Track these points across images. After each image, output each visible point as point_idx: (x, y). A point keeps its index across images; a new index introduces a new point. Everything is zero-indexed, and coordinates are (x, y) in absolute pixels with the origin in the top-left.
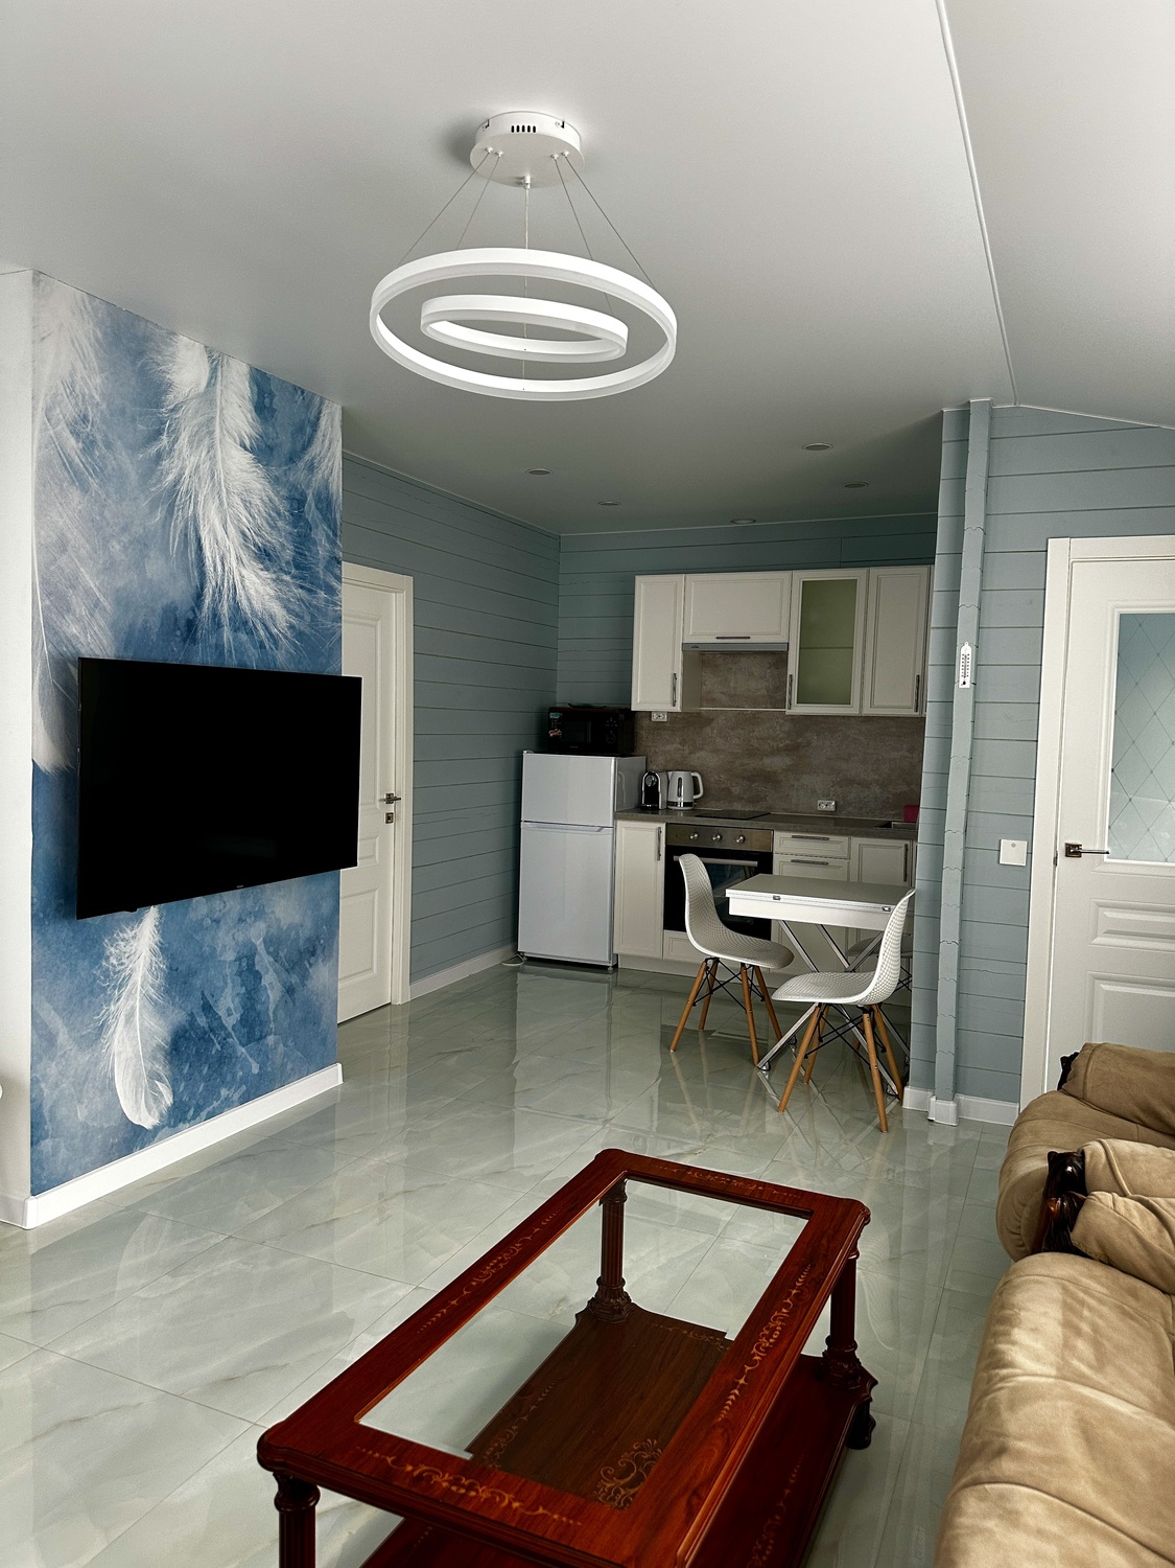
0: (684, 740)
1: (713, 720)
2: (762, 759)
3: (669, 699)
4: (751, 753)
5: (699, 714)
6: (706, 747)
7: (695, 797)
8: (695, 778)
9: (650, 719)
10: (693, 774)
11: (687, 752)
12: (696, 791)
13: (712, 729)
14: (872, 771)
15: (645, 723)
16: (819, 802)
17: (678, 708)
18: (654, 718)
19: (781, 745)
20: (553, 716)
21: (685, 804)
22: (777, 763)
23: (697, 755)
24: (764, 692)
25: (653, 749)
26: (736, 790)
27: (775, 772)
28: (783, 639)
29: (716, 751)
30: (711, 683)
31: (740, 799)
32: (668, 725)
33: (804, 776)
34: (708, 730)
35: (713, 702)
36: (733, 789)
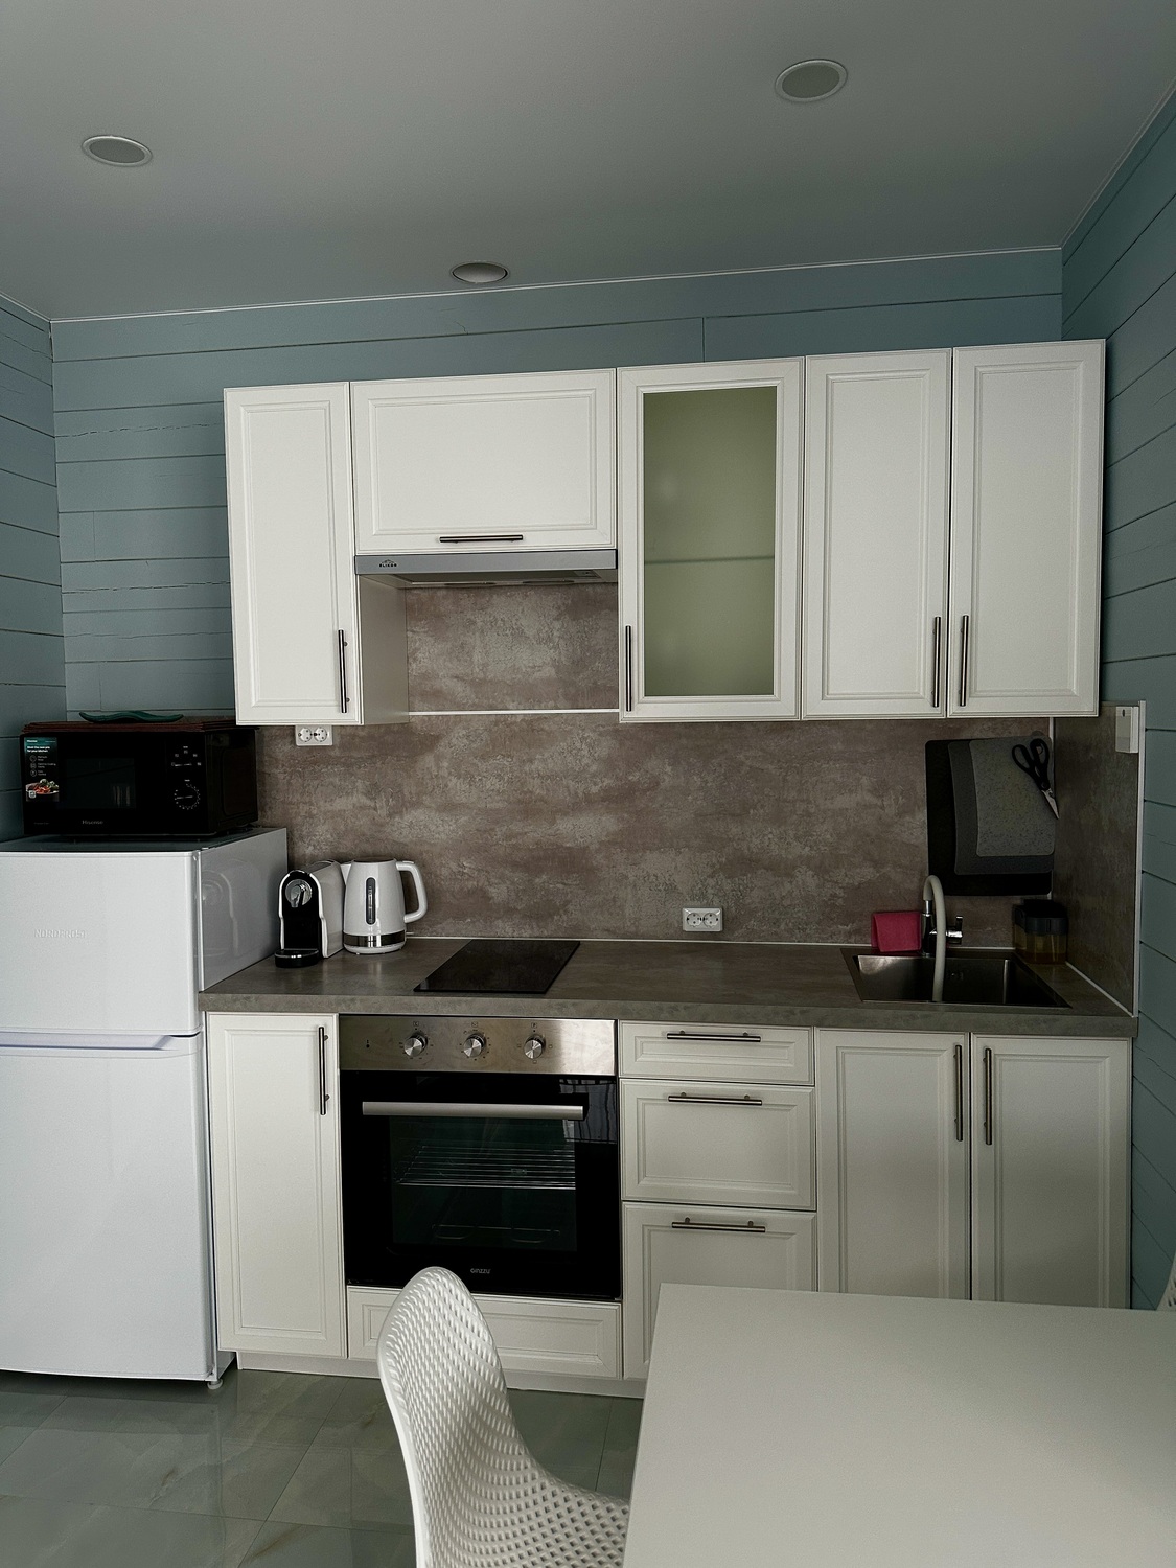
0: (375, 785)
1: (437, 738)
2: (553, 822)
3: (331, 694)
4: (528, 808)
5: (406, 728)
6: (427, 799)
7: (409, 918)
8: (405, 877)
9: (293, 742)
10: (401, 866)
11: (383, 812)
12: (410, 904)
13: (438, 759)
14: (797, 838)
15: (281, 750)
16: (687, 911)
17: (354, 717)
18: (303, 739)
19: (594, 789)
20: (36, 746)
21: (388, 939)
22: (586, 829)
23: (408, 818)
24: (549, 672)
25: (304, 809)
26: (498, 893)
27: (584, 850)
28: (601, 538)
29: (450, 807)
30: (429, 654)
31: (509, 911)
32: (337, 752)
33: (649, 855)
34: (428, 760)
35: (436, 697)
36: (493, 891)
